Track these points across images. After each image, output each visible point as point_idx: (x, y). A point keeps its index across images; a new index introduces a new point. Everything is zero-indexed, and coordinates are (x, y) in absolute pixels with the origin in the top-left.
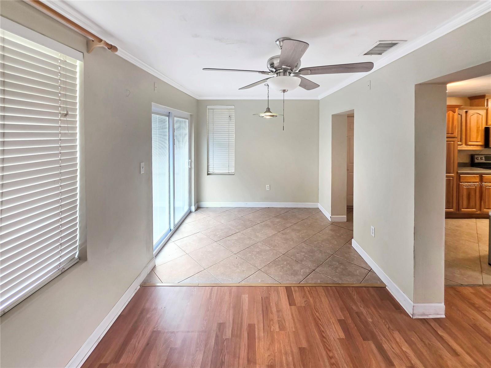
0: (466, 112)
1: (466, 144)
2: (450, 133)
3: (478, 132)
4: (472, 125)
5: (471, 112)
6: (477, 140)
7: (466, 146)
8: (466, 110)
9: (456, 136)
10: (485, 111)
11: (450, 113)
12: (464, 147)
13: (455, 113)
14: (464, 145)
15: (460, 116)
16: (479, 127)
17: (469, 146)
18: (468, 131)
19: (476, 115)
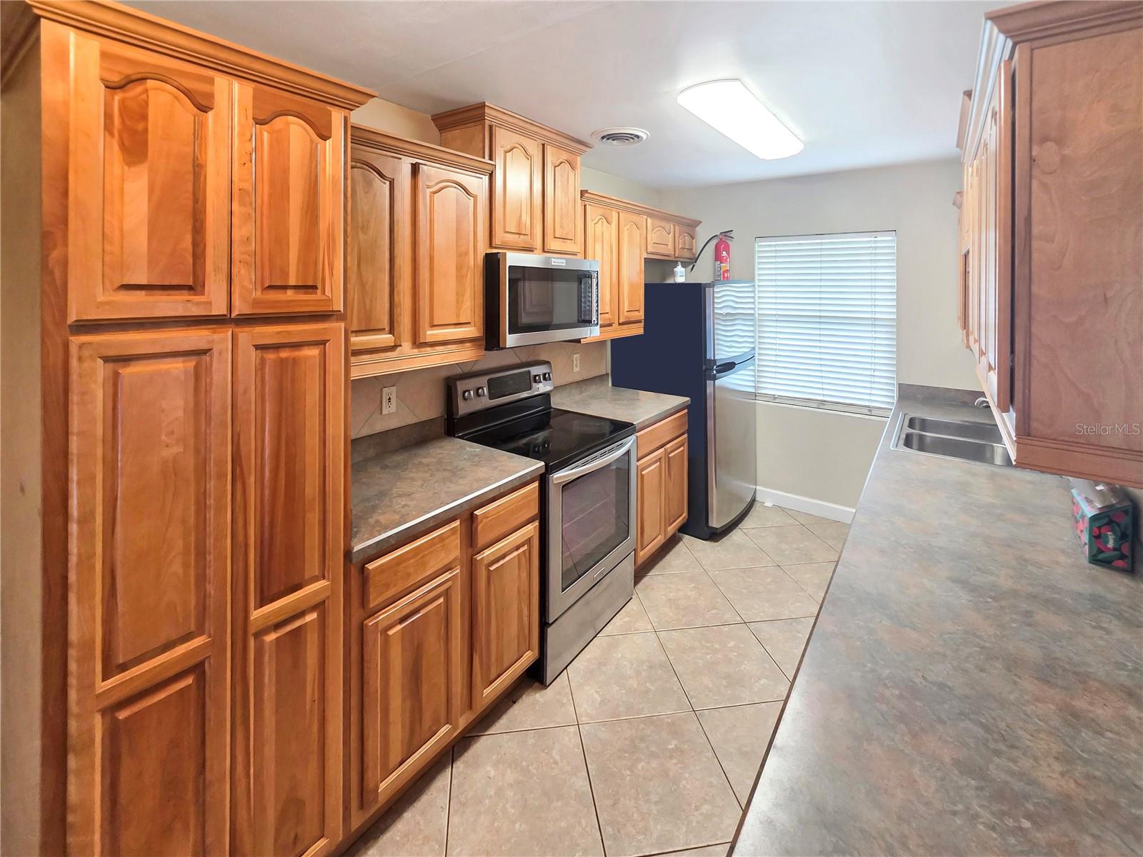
0: (415, 169)
1: (418, 343)
2: (292, 282)
3: (460, 277)
4: (439, 240)
5: (431, 171)
6: (458, 315)
7: (416, 351)
8: (415, 161)
9: (339, 306)
10: (486, 179)
11: (292, 127)
12: (410, 360)
13: (325, 138)
14: (406, 346)
15: (388, 183)
16: (467, 253)
17: (428, 349)
18: (424, 274)
19: (452, 192)
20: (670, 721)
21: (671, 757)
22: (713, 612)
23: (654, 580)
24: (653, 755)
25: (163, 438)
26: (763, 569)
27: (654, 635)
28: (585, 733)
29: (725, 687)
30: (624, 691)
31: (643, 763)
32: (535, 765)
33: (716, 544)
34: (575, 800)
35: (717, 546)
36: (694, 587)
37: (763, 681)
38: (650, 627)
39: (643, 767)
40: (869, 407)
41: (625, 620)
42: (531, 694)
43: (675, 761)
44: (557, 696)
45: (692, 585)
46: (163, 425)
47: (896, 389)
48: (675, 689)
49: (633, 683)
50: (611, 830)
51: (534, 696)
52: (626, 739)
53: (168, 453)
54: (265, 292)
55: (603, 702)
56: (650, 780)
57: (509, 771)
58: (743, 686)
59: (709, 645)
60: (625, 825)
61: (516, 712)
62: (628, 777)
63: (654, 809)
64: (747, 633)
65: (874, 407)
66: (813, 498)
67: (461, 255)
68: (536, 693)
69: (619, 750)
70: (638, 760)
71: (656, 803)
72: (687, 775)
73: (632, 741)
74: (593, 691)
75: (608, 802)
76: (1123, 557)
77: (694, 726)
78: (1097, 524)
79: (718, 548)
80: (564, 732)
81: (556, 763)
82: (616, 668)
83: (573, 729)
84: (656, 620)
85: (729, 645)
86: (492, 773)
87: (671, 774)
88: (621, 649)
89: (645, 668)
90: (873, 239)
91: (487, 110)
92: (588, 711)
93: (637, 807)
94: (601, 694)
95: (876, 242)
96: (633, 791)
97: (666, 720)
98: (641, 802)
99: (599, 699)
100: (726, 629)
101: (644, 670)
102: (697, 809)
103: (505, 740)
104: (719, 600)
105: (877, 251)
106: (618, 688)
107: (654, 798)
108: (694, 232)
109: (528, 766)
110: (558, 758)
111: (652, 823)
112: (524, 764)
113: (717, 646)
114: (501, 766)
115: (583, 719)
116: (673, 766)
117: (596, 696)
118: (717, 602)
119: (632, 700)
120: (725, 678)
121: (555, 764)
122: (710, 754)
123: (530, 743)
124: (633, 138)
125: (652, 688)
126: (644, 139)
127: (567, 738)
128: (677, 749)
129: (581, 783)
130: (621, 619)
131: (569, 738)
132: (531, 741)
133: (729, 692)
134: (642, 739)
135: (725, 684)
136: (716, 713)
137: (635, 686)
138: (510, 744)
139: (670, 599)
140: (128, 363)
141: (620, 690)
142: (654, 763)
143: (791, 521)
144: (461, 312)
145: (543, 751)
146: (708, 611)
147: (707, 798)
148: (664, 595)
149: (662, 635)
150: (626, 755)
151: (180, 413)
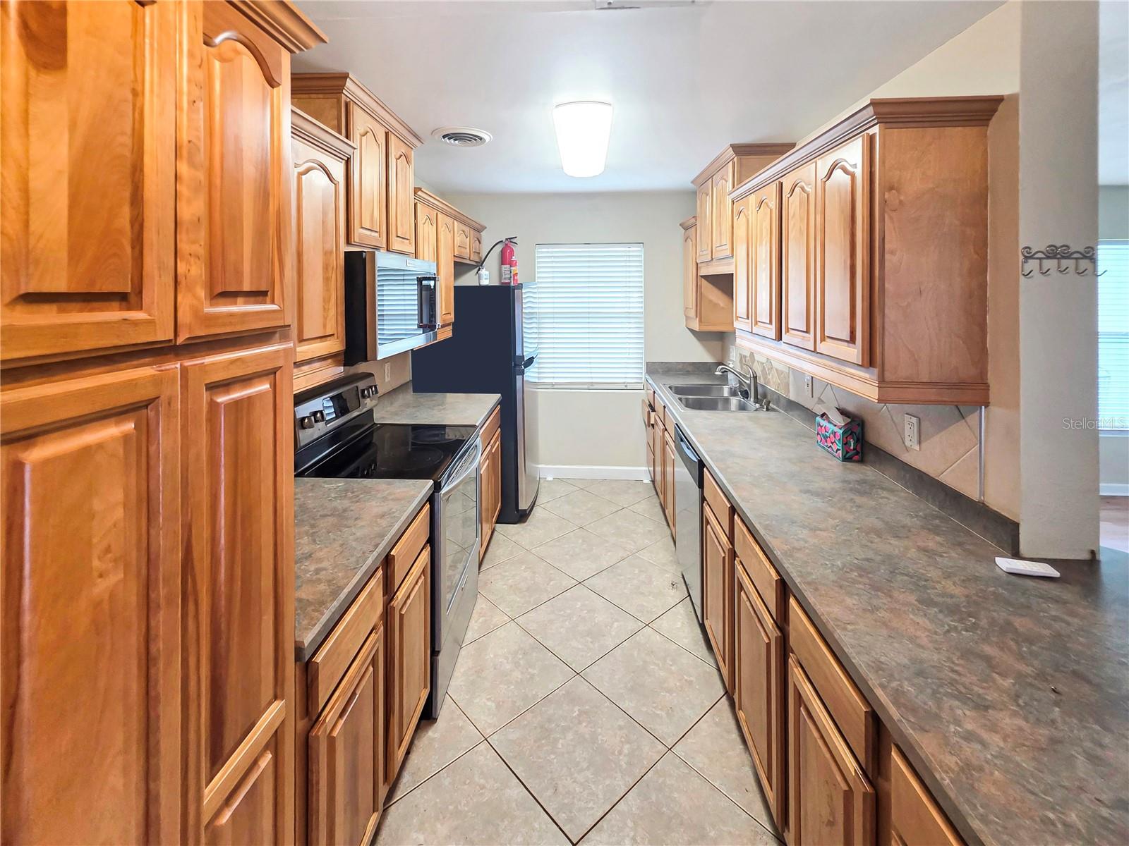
20: (564, 692)
21: (580, 723)
22: (552, 583)
23: (488, 574)
24: (565, 730)
25: (96, 563)
26: (572, 534)
27: (513, 624)
28: (497, 743)
29: (591, 642)
30: (513, 687)
31: (561, 741)
32: (464, 802)
33: (525, 524)
34: (518, 810)
35: (527, 526)
36: (526, 568)
37: (616, 624)
38: (506, 618)
39: (562, 745)
40: (624, 383)
41: (480, 620)
42: (423, 735)
43: (584, 724)
44: (452, 723)
45: (523, 567)
46: (95, 541)
47: (644, 366)
48: (555, 663)
49: (517, 675)
50: (564, 815)
51: (427, 735)
52: (536, 728)
53: (101, 587)
54: (215, 301)
55: (498, 706)
56: (574, 752)
57: (439, 826)
58: (604, 636)
59: (562, 612)
60: (573, 803)
61: (416, 762)
62: (555, 760)
63: (588, 774)
64: (586, 591)
65: (628, 383)
66: (583, 465)
67: (327, 253)
68: (427, 732)
69: (535, 741)
70: (556, 741)
71: (588, 768)
72: (600, 730)
73: (542, 727)
74: (484, 700)
75: (550, 793)
76: (857, 453)
77: (584, 687)
78: (846, 436)
79: (529, 527)
80: (476, 753)
81: (483, 787)
82: (495, 669)
83: (484, 745)
84: (508, 609)
85: (578, 606)
86: (421, 838)
87: (587, 736)
88: (490, 649)
89: (521, 656)
90: (628, 249)
91: (349, 83)
92: (489, 721)
93: (574, 782)
94: (492, 699)
95: (629, 251)
96: (565, 769)
97: (561, 694)
98: (576, 775)
99: (493, 705)
100: (568, 594)
101: (520, 659)
102: (620, 753)
103: (418, 796)
104: (551, 572)
105: (631, 259)
106: (506, 687)
107: (585, 765)
108: (481, 237)
109: (456, 807)
110: (482, 781)
111: (593, 786)
112: (451, 807)
113: (569, 611)
114: (427, 825)
115: (489, 731)
116: (584, 729)
117: (489, 703)
118: (551, 574)
119: (523, 691)
120: (588, 636)
121: (481, 789)
122: (608, 703)
123: (447, 783)
124: (475, 140)
125: (535, 671)
126: (487, 141)
127: (482, 758)
128: (581, 712)
129: (517, 791)
130: (476, 622)
131: (484, 756)
132: (447, 782)
133: (596, 645)
134: (549, 721)
135: (590, 640)
136: (595, 668)
137: (520, 677)
138: (425, 797)
139: (511, 586)
140: (32, 440)
141: (509, 687)
142: (570, 736)
143: (573, 488)
144: (328, 321)
145: (465, 784)
146: (548, 585)
147: (623, 739)
148: (505, 585)
149: (520, 620)
150: (543, 742)
151: (119, 513)
